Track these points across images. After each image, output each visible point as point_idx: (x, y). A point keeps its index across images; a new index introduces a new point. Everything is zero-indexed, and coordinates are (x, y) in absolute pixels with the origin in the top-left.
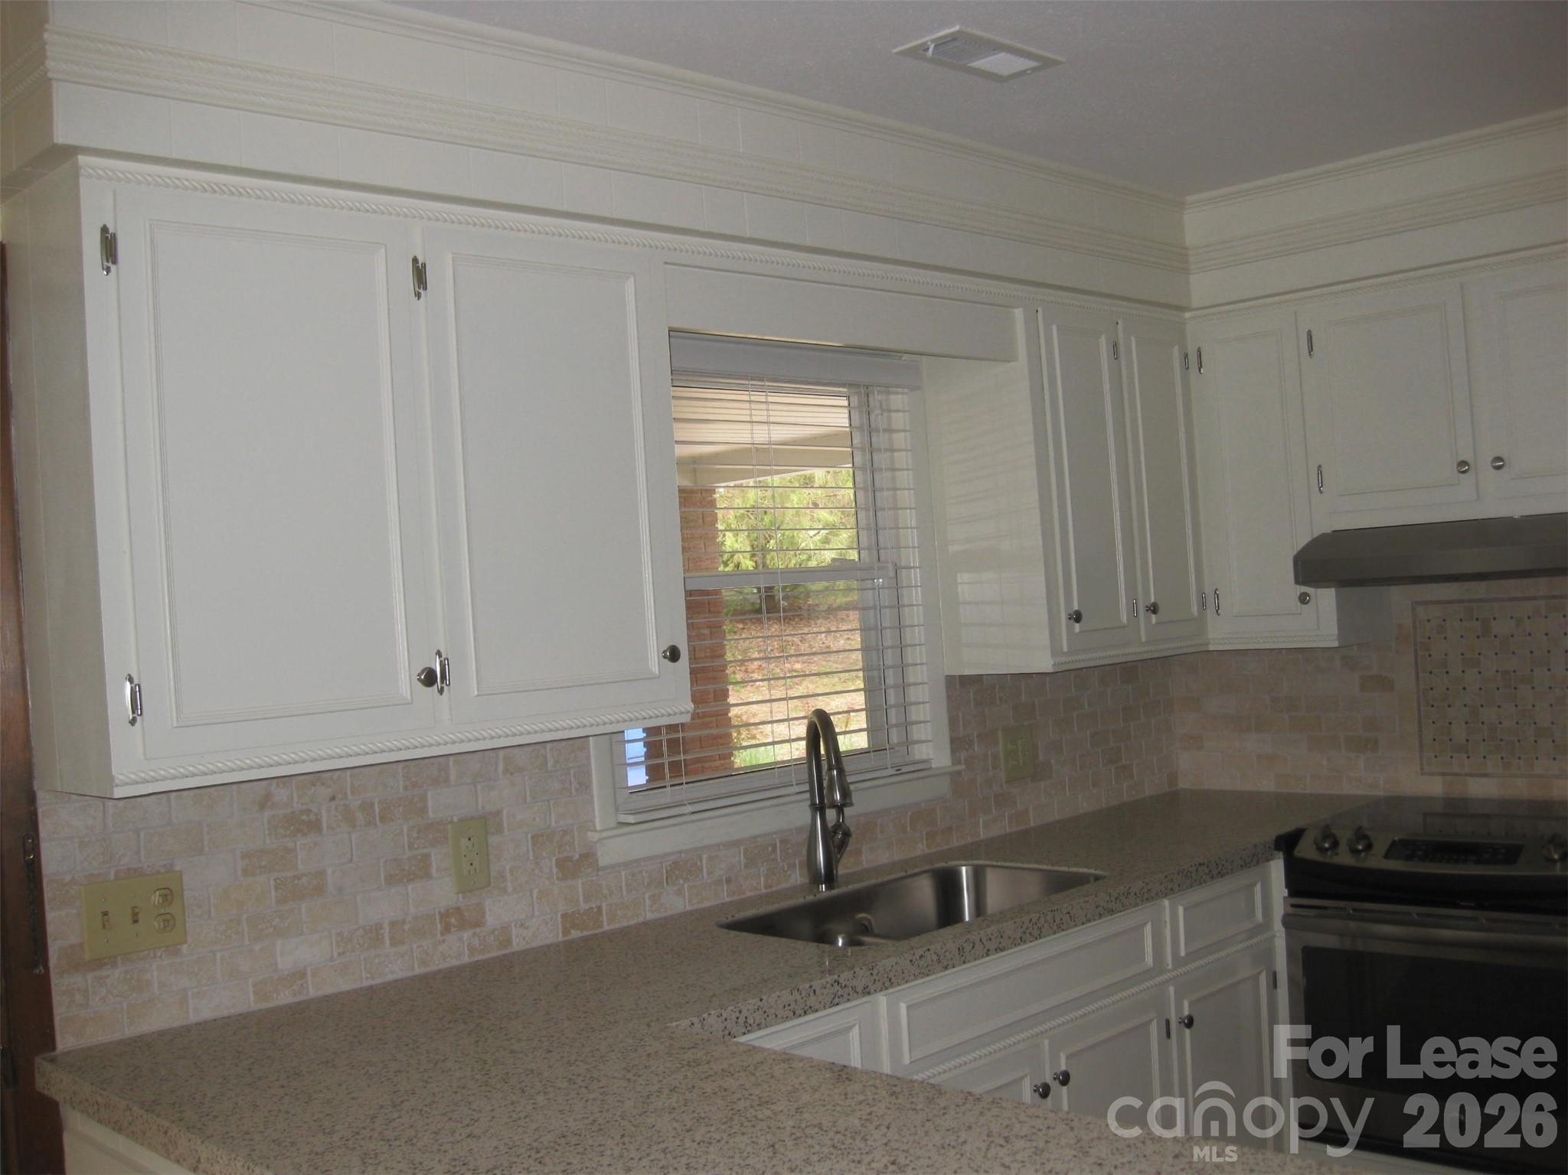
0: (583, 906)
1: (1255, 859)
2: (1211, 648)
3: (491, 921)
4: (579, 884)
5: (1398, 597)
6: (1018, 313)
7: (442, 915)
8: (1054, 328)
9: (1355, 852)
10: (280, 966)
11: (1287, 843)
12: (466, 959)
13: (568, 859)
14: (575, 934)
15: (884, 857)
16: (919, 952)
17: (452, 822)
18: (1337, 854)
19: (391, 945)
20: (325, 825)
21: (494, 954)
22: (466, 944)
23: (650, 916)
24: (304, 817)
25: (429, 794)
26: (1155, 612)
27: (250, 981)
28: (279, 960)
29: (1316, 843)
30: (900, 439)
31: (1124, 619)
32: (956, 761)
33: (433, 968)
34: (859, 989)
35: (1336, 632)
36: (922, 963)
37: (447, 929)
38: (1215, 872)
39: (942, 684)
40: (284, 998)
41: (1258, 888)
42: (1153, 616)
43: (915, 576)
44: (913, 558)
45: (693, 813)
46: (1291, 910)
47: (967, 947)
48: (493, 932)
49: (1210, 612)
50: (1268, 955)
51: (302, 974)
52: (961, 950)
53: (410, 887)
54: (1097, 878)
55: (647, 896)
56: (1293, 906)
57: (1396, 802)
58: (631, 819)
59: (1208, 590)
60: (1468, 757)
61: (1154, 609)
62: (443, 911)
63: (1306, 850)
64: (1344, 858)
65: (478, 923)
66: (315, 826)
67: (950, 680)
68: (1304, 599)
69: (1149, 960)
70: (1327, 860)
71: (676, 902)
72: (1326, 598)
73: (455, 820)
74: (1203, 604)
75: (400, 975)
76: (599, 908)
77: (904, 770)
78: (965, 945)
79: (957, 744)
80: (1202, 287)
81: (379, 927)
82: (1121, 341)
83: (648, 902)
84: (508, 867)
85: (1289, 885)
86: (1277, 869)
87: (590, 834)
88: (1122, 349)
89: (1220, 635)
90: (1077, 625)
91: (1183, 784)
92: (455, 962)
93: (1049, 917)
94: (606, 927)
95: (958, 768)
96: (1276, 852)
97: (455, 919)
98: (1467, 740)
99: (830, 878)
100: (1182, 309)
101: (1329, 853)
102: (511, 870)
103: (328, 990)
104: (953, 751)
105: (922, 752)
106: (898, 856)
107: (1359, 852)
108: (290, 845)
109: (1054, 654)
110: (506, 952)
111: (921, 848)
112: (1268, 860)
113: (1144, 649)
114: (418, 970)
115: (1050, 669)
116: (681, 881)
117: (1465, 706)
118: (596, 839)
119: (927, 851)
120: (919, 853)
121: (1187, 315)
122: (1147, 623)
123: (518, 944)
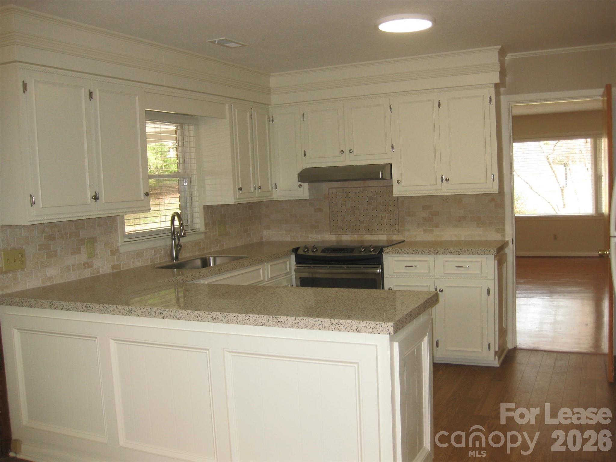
0: (116, 263)
1: (287, 255)
2: (274, 199)
3: (95, 266)
4: (115, 257)
5: (325, 186)
6: (227, 106)
7: (84, 264)
8: (236, 110)
9: (313, 252)
10: (47, 275)
11: (295, 250)
12: (89, 276)
13: (113, 250)
14: (115, 271)
15: (188, 255)
16: (210, 270)
17: (86, 239)
18: (309, 252)
19: (72, 271)
20: (57, 239)
21: (96, 275)
22: (89, 272)
23: (132, 267)
24: (52, 236)
25: (80, 231)
26: (260, 189)
27: (41, 279)
28: (47, 273)
29: (303, 250)
30: (192, 139)
31: (252, 191)
32: (206, 229)
33: (82, 278)
34: (197, 277)
35: (308, 195)
36: (211, 272)
37: (85, 268)
38: (278, 256)
39: (202, 207)
40: (48, 284)
41: (288, 262)
42: (260, 190)
43: (195, 177)
44: (195, 172)
45: (143, 239)
46: (297, 268)
47: (221, 269)
48: (95, 269)
49: (274, 190)
50: (291, 280)
51: (52, 278)
52: (219, 270)
53: (76, 256)
54: (247, 257)
55: (131, 261)
56: (297, 267)
57: (323, 242)
58: (128, 240)
59: (274, 183)
60: (342, 230)
61: (260, 188)
62: (84, 262)
63: (300, 252)
64: (310, 253)
65: (92, 267)
66: (54, 239)
67: (204, 206)
68: (300, 186)
69: (262, 278)
70: (306, 254)
71: (138, 264)
72: (306, 185)
73: (86, 238)
74: (272, 188)
75: (74, 279)
76: (120, 264)
77: (193, 231)
78: (220, 269)
79: (206, 225)
80: (275, 99)
81: (69, 266)
82: (253, 113)
83: (131, 263)
84: (99, 252)
85: (296, 261)
86: (293, 257)
87: (118, 244)
88: (253, 116)
89: (277, 196)
90: (241, 191)
91: (264, 239)
92: (86, 276)
93: (239, 264)
94: (122, 269)
95: (206, 231)
96: (292, 253)
97: (88, 265)
98: (342, 225)
99: (177, 258)
100: (268, 105)
101: (306, 252)
102: (100, 253)
103: (58, 282)
104: (205, 226)
105: (197, 226)
106: (191, 255)
107: (314, 252)
108: (49, 243)
109: (234, 199)
110: (99, 274)
111: (197, 253)
112: (291, 255)
113: (257, 199)
114: (78, 278)
115: (233, 203)
116: (139, 258)
117: (342, 216)
118: (119, 245)
119: (199, 254)
120: (196, 254)
121: (270, 106)
122: (258, 192)
123: (101, 273)
